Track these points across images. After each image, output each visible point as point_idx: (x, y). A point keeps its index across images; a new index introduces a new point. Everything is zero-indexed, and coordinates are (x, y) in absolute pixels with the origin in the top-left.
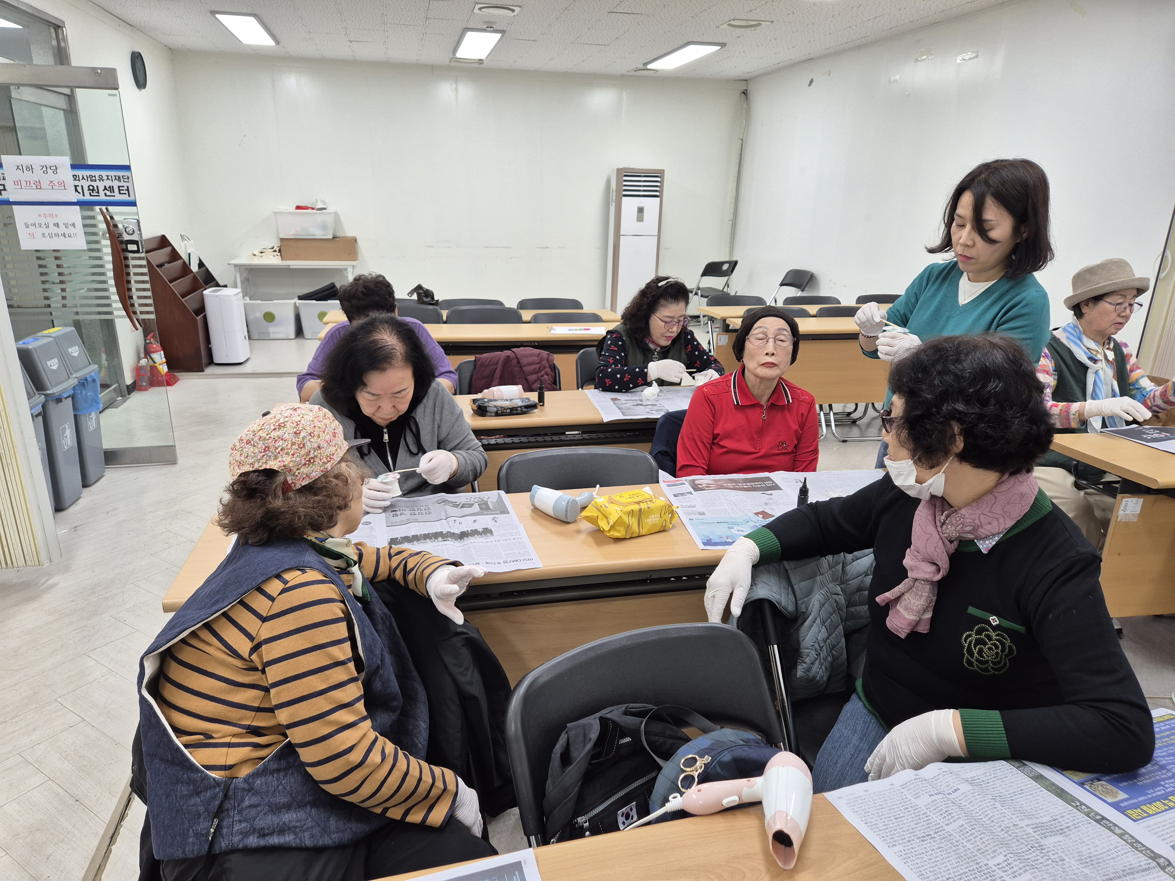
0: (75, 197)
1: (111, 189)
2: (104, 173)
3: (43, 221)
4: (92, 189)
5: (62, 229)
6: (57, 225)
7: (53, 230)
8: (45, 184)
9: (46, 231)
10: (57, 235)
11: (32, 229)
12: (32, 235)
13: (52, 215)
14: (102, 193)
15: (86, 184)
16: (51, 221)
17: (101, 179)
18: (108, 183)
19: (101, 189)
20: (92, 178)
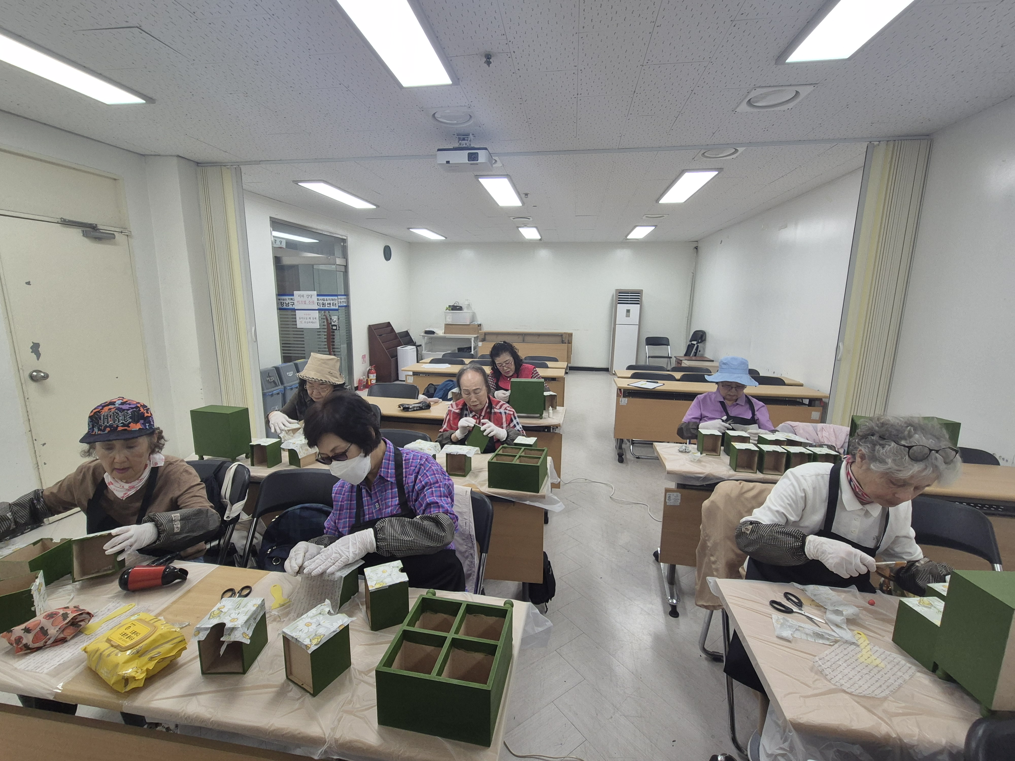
0: (317, 307)
1: (330, 304)
2: (328, 298)
3: (305, 316)
4: (323, 304)
5: (311, 320)
6: (310, 318)
7: (308, 320)
8: (307, 302)
9: (306, 321)
10: (309, 322)
11: (301, 320)
12: (301, 322)
13: (308, 314)
14: (326, 306)
15: (321, 302)
16: (308, 317)
17: (327, 300)
18: (329, 302)
19: (326, 304)
20: (324, 300)
